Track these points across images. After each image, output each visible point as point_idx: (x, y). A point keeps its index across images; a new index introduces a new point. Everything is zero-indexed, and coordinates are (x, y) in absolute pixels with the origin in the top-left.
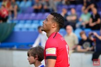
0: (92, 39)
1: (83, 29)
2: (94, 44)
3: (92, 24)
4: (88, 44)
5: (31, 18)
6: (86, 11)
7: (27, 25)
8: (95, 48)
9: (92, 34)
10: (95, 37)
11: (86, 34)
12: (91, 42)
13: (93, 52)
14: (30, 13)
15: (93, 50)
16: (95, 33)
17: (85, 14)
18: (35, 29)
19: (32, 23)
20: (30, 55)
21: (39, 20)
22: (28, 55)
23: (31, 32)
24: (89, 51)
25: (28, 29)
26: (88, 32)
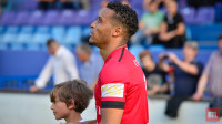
0: (166, 67)
1: (146, 47)
2: (171, 79)
3: (166, 36)
4: (157, 78)
5: (32, 20)
6: (154, 7)
7: (23, 37)
8: (172, 87)
9: (166, 58)
10: (172, 64)
11: (152, 58)
12: (164, 74)
13: (167, 97)
14: (30, 10)
15: (168, 92)
16: (173, 56)
17: (152, 13)
18: (41, 45)
19: (34, 31)
20: (57, 99)
21: (51, 26)
22: (53, 100)
23: (33, 53)
24: (158, 93)
25: (25, 45)
26: (157, 53)
